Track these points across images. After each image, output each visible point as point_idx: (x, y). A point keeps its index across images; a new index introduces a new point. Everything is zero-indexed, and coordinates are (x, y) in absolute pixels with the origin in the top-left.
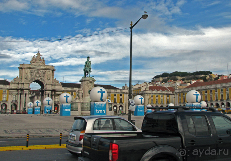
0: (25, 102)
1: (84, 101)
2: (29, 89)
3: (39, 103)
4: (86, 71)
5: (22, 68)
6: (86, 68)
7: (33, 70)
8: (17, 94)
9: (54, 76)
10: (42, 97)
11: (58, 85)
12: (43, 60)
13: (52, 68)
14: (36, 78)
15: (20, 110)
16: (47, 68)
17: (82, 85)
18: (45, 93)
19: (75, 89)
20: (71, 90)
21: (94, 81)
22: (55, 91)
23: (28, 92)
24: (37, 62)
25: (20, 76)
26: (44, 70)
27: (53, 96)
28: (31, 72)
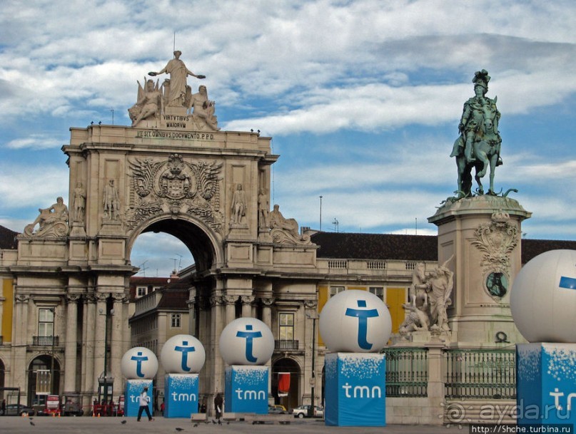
0: (108, 349)
1: (459, 338)
2: (126, 274)
3: (192, 349)
4: (469, 158)
5: (84, 153)
6: (470, 140)
7: (149, 158)
8: (59, 303)
9: (267, 191)
10: (203, 315)
11: (294, 247)
12: (201, 100)
13: (255, 147)
14: (166, 209)
15: (78, 392)
16: (230, 146)
17: (444, 245)
18: (218, 293)
19: (396, 268)
20: (369, 272)
21: (521, 217)
22: (280, 281)
23: (121, 290)
24: (168, 111)
25: (73, 196)
26: (209, 162)
27: (267, 311)
28: (139, 175)
